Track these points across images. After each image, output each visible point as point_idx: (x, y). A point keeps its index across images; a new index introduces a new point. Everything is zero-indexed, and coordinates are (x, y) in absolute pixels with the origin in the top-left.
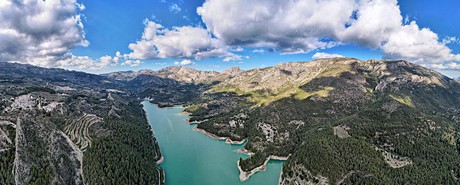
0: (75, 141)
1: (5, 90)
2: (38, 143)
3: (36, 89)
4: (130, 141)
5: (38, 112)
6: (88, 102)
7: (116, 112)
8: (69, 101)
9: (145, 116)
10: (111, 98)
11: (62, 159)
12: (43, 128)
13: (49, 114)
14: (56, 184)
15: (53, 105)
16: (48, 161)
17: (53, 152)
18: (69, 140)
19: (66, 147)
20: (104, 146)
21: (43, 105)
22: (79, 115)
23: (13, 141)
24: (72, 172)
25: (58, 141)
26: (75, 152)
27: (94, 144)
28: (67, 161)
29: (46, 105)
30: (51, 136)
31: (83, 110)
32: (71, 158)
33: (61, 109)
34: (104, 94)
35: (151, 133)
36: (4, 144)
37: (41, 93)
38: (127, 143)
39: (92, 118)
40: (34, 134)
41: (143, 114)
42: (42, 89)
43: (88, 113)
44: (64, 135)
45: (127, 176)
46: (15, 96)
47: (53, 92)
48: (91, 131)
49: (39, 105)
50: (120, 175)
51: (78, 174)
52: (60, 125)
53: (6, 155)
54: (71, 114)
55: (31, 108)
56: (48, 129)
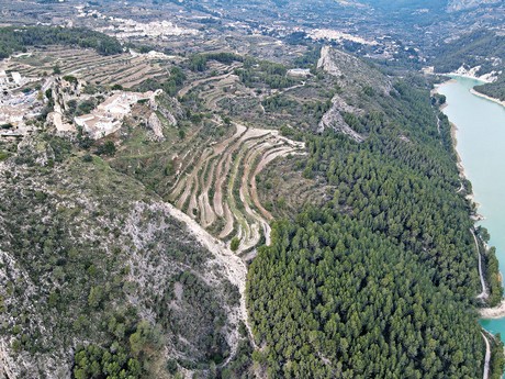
0: (216, 229)
3: (30, 39)
4: (395, 225)
5: (59, 147)
6: (247, 80)
7: (348, 119)
8: (179, 81)
9: (448, 144)
10: (332, 68)
11: (178, 289)
12: (93, 206)
13: (107, 148)
14: (171, 367)
15: (118, 107)
16: (132, 312)
17: (144, 274)
18: (195, 229)
19: (187, 251)
20: (314, 241)
21: (73, 110)
22: (220, 134)
24: (215, 317)
25: (158, 236)
26: (220, 260)
27: (278, 233)
28: (196, 291)
29: (87, 108)
30: (131, 228)
31: (231, 111)
32: (209, 278)
34: (300, 51)
35: (469, 209)
37: (59, 54)
38: (385, 230)
39: (268, 143)
40: (60, 234)
41: (443, 136)
43: (250, 122)
44: (176, 213)
45: (386, 333)
47: (109, 48)
48: (264, 186)
49: (56, 117)
50: (364, 331)
51: (232, 319)
52: (157, 177)
54: (192, 132)
56: (112, 206)
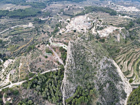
1: (62, 10)
2: (87, 67)
5: (91, 37)
8: (131, 26)
11: (108, 85)
12: (94, 54)
13: (103, 40)
14: (98, 104)
15: (110, 30)
16: (93, 84)
17: (100, 76)
18: (119, 70)
19: (114, 76)
22: (139, 45)
23: (64, 62)
25: (107, 68)
28: (113, 88)
29: (101, 29)
30: (101, 63)
32: (118, 87)
33: (118, 36)
36: (56, 64)
42: (102, 10)
44: (115, 64)
46: (72, 16)
51: (121, 102)
52: (113, 52)
53: (57, 75)
55: (85, 31)
56: (99, 56)
